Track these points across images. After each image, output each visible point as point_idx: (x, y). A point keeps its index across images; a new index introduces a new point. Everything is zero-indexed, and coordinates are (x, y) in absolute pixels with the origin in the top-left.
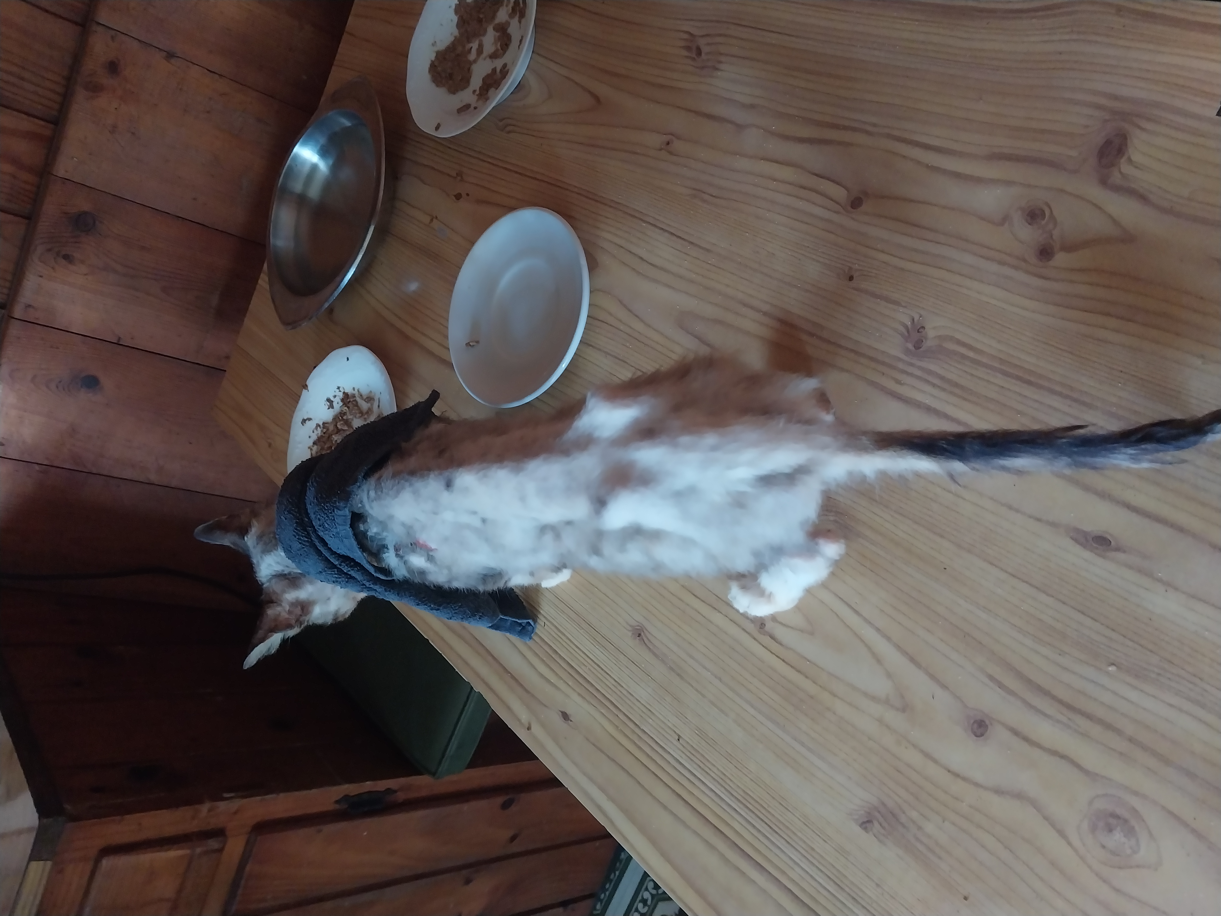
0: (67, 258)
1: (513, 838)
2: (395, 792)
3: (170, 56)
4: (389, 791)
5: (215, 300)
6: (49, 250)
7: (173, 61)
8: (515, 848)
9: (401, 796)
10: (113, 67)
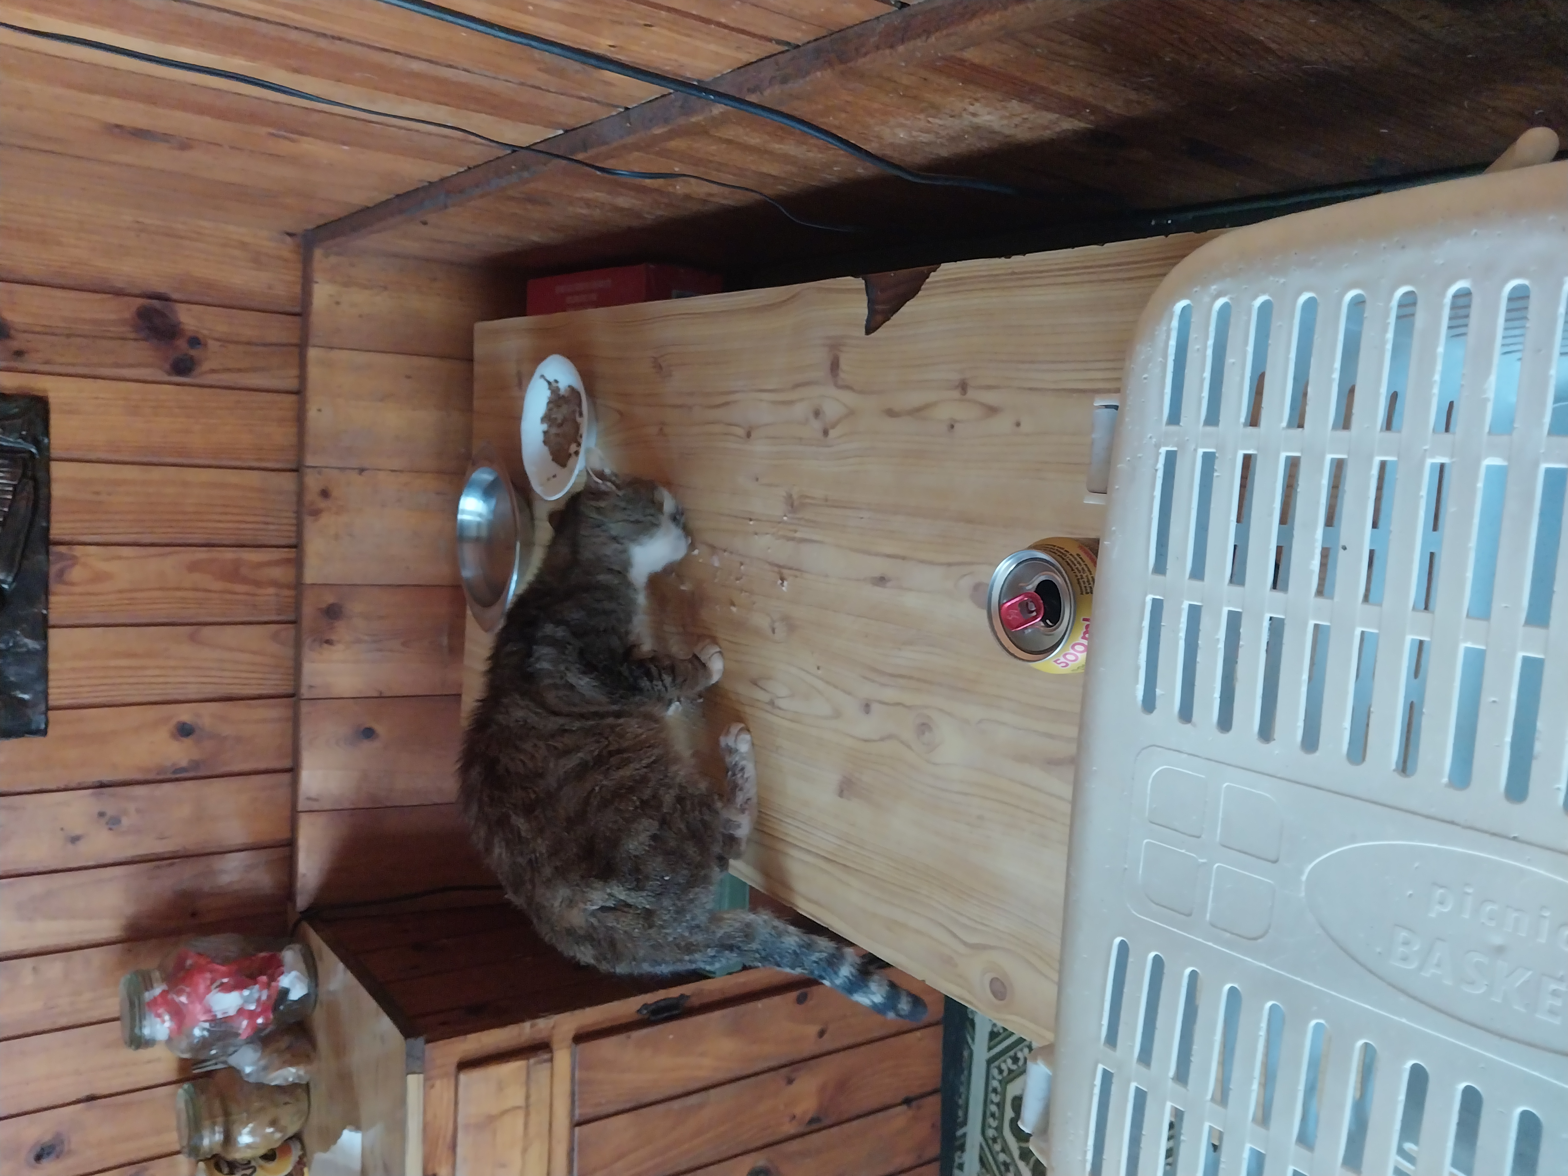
0: (329, 642)
1: (822, 1033)
2: (688, 997)
3: (362, 470)
4: (682, 996)
5: (445, 641)
6: (314, 640)
7: (365, 473)
8: (828, 1044)
9: (696, 1002)
10: (325, 494)
